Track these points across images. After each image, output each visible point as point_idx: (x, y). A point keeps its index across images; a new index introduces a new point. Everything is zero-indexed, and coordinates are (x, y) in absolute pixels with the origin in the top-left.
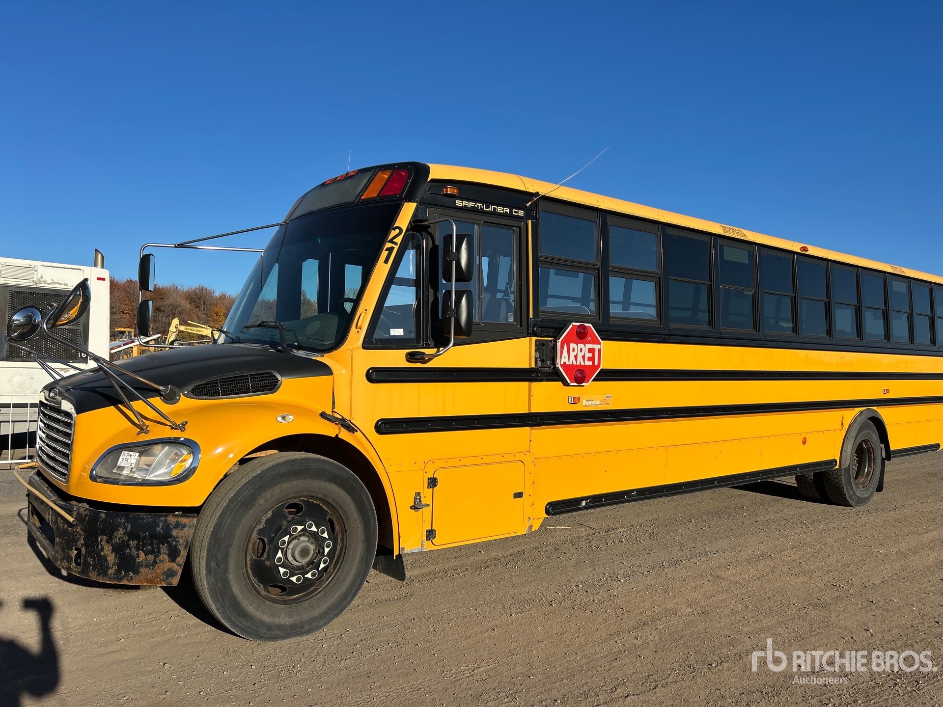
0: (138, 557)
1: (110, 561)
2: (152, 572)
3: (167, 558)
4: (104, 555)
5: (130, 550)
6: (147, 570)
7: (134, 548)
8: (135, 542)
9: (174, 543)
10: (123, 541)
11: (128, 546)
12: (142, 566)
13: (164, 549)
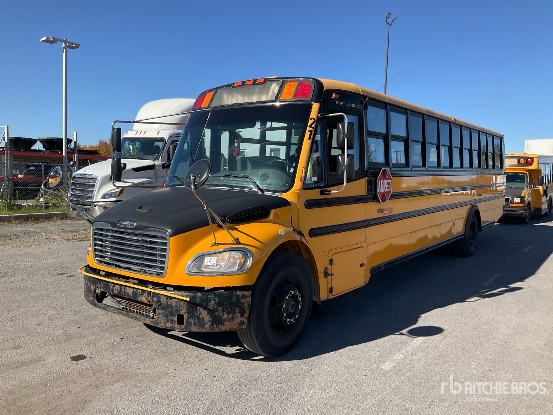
0: (223, 316)
1: (206, 320)
2: (232, 323)
3: (239, 315)
4: (202, 317)
5: (218, 313)
6: (229, 322)
7: (221, 311)
8: (221, 308)
9: (242, 306)
10: (214, 308)
11: (217, 310)
12: (226, 321)
13: (237, 310)
